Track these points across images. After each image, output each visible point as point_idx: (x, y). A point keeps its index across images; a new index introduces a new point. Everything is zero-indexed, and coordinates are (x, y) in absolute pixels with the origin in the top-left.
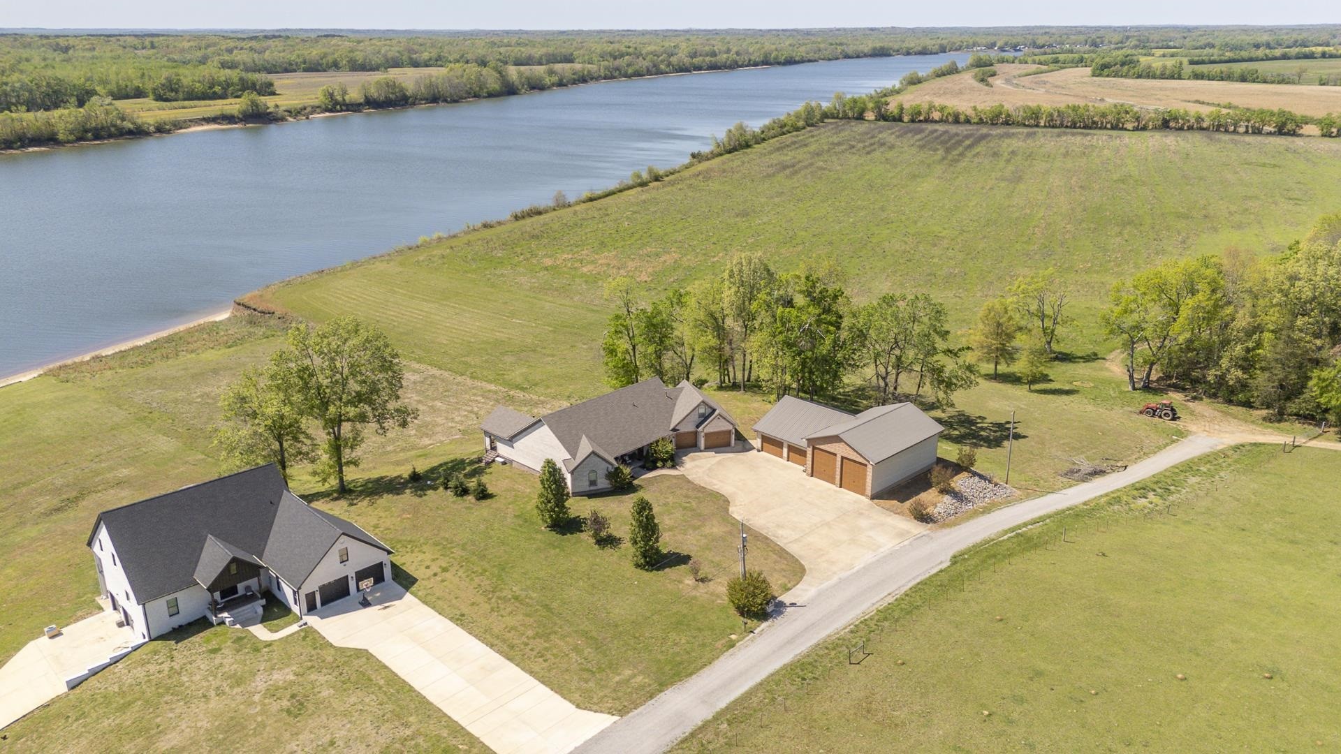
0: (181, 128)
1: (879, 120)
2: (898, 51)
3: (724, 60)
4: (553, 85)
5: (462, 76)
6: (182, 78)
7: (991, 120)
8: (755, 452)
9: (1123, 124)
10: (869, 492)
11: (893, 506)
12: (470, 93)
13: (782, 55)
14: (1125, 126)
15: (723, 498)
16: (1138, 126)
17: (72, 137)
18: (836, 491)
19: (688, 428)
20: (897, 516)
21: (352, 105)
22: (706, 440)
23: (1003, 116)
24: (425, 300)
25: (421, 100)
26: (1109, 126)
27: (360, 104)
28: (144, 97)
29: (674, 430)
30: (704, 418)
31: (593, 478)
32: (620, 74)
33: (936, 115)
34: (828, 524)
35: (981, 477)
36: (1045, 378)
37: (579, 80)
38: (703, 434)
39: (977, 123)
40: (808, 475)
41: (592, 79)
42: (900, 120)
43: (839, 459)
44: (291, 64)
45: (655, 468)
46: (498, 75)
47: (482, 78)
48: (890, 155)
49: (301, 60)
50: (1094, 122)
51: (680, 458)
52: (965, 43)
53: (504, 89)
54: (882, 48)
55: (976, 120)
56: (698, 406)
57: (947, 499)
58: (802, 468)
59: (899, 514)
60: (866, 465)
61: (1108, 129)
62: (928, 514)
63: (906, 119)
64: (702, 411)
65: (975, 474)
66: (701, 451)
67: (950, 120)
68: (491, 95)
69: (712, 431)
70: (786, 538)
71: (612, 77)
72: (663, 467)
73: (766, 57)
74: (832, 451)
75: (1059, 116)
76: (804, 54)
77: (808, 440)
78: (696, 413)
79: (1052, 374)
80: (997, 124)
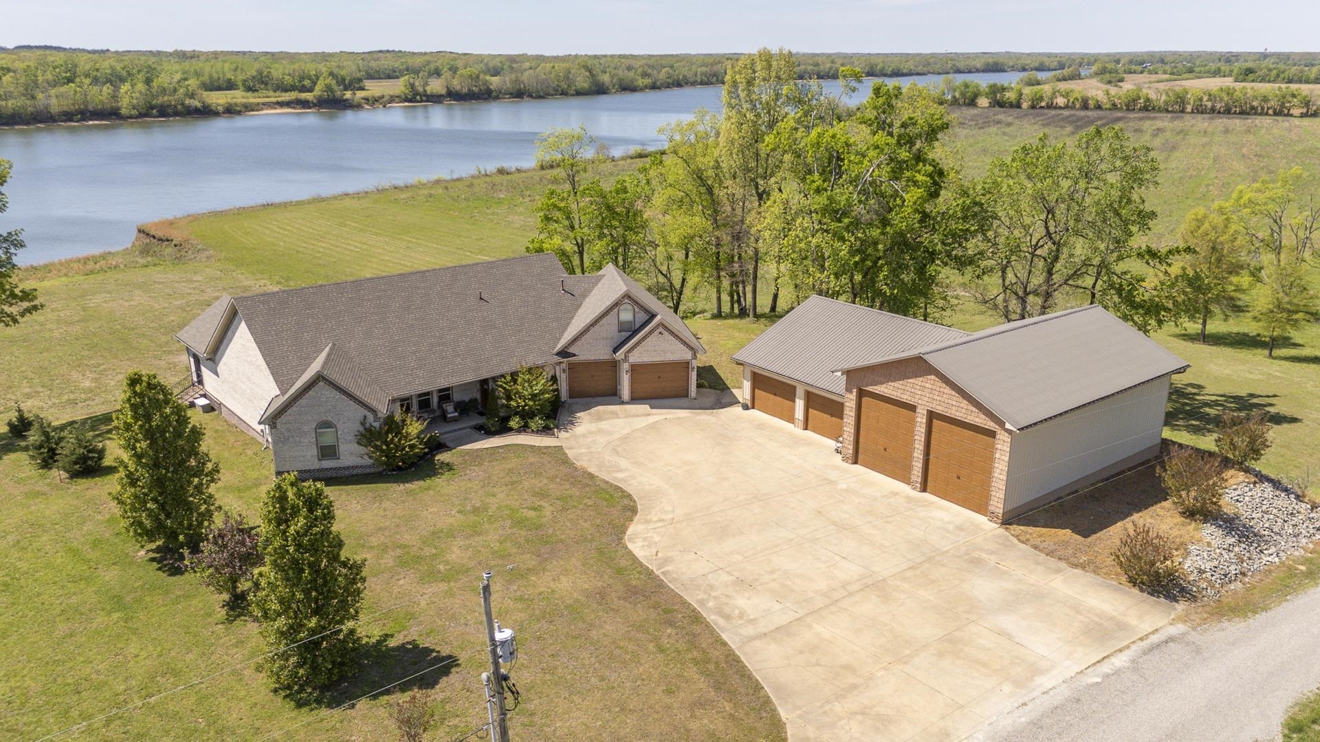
0: (253, 110)
1: (994, 106)
2: (1013, 67)
3: (827, 70)
4: (646, 87)
5: (550, 73)
6: (272, 70)
7: (1127, 106)
8: (737, 410)
9: (1289, 110)
10: (998, 502)
11: (1065, 544)
12: (557, 90)
13: (889, 67)
14: (1291, 112)
15: (626, 502)
16: (1308, 112)
17: (134, 112)
18: (909, 499)
19: (593, 351)
20: (1078, 571)
21: (433, 96)
22: (633, 382)
23: (1142, 101)
24: (377, 234)
25: (506, 94)
26: (1271, 112)
27: (442, 96)
28: (235, 89)
29: (563, 353)
30: (631, 331)
31: (328, 440)
32: (717, 80)
33: (1061, 101)
34: (878, 587)
35: (1276, 484)
36: (1286, 342)
37: (673, 84)
38: (626, 366)
39: (1110, 109)
40: (845, 459)
41: (687, 84)
42: (1019, 106)
43: (921, 419)
44: (395, 71)
45: (504, 429)
46: (587, 74)
47: (571, 76)
48: (1008, 130)
49: (404, 66)
50: (1253, 108)
51: (572, 412)
52: (1086, 60)
53: (593, 88)
54: (996, 64)
55: (1108, 106)
56: (616, 304)
57: (1210, 533)
58: (832, 444)
59: (1083, 567)
60: (992, 434)
61: (1270, 115)
62: (1170, 574)
63: (1025, 105)
64: (626, 315)
65: (1262, 478)
66: (623, 403)
67: (1078, 106)
68: (579, 93)
69: (646, 359)
70: (752, 621)
71: (708, 83)
72: (524, 428)
73: (872, 67)
74: (905, 398)
75: (1209, 100)
76: (912, 67)
77: (849, 373)
78: (611, 319)
79: (1296, 336)
80: (1134, 109)
